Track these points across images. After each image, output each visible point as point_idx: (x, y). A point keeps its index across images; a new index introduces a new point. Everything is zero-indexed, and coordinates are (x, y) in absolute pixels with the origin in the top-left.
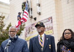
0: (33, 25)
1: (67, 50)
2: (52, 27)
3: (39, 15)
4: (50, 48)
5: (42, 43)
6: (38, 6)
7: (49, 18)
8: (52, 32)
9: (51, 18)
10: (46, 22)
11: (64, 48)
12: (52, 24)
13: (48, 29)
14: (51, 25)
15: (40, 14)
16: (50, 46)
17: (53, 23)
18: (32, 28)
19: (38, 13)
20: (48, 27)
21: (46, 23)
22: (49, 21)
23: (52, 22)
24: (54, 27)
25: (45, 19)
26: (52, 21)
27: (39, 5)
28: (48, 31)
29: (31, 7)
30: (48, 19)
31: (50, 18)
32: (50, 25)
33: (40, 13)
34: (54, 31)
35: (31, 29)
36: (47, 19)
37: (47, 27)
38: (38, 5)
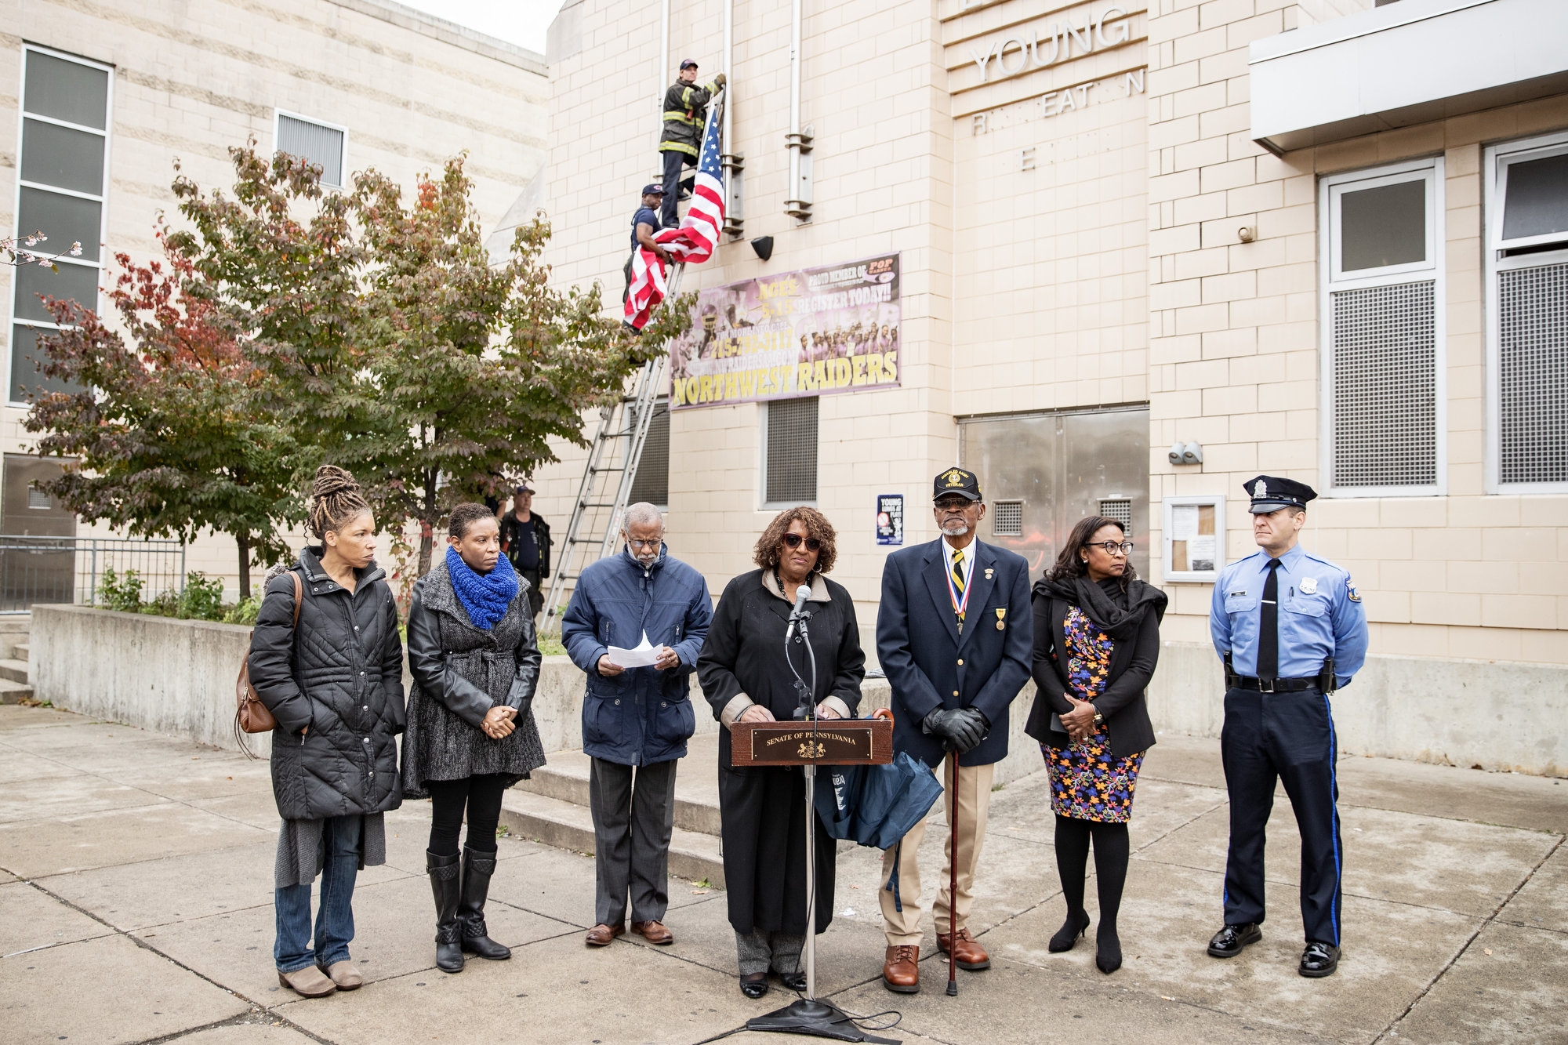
0: (743, 295)
1: (1095, 635)
2: (894, 332)
3: (799, 222)
4: (1001, 625)
5: (960, 594)
6: (796, 150)
7: (878, 260)
8: (891, 368)
9: (894, 263)
10: (846, 289)
11: (1081, 626)
12: (893, 307)
13: (861, 340)
14: (886, 316)
15: (803, 214)
16: (1001, 613)
17: (904, 301)
18: (731, 313)
19: (795, 207)
20: (864, 331)
21: (852, 292)
22: (878, 283)
23: (895, 297)
24: (904, 337)
25: (847, 266)
26: (895, 284)
27: (805, 146)
28: (858, 361)
29: (734, 143)
30: (867, 263)
31: (881, 264)
32: (877, 315)
33: (804, 206)
34: (904, 361)
35: (722, 320)
36: (857, 265)
37: (858, 327)
38: (796, 140)
